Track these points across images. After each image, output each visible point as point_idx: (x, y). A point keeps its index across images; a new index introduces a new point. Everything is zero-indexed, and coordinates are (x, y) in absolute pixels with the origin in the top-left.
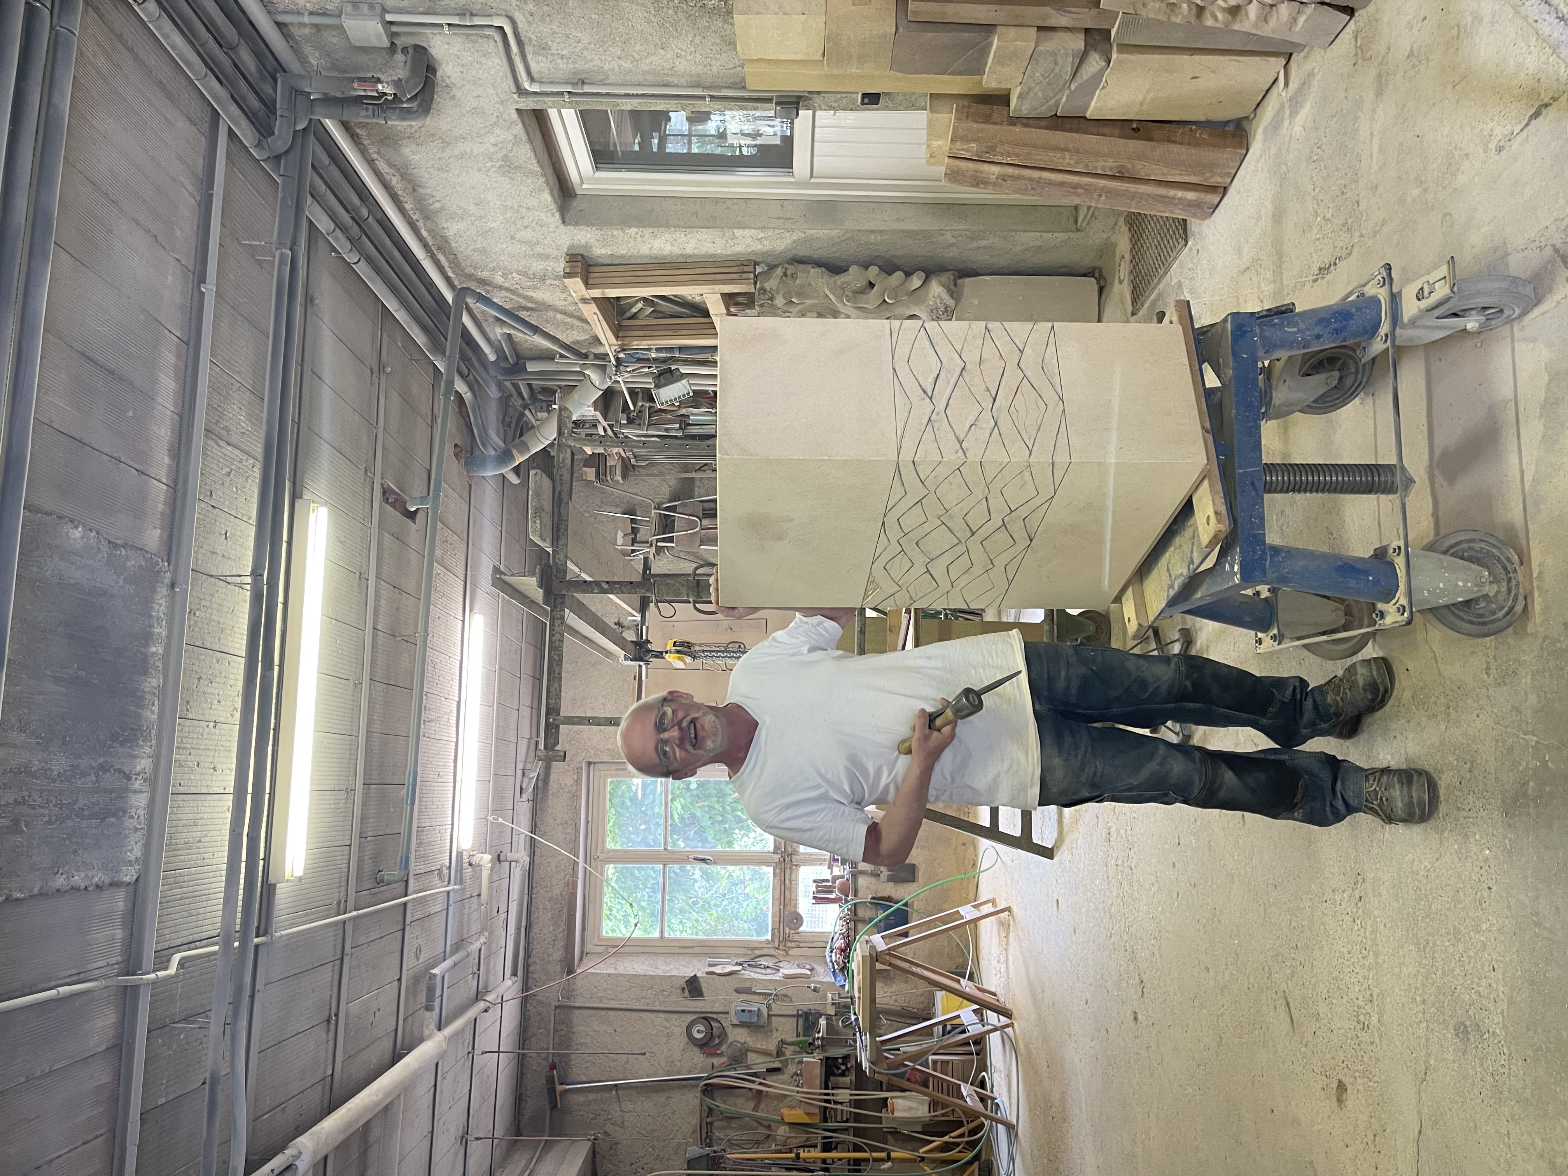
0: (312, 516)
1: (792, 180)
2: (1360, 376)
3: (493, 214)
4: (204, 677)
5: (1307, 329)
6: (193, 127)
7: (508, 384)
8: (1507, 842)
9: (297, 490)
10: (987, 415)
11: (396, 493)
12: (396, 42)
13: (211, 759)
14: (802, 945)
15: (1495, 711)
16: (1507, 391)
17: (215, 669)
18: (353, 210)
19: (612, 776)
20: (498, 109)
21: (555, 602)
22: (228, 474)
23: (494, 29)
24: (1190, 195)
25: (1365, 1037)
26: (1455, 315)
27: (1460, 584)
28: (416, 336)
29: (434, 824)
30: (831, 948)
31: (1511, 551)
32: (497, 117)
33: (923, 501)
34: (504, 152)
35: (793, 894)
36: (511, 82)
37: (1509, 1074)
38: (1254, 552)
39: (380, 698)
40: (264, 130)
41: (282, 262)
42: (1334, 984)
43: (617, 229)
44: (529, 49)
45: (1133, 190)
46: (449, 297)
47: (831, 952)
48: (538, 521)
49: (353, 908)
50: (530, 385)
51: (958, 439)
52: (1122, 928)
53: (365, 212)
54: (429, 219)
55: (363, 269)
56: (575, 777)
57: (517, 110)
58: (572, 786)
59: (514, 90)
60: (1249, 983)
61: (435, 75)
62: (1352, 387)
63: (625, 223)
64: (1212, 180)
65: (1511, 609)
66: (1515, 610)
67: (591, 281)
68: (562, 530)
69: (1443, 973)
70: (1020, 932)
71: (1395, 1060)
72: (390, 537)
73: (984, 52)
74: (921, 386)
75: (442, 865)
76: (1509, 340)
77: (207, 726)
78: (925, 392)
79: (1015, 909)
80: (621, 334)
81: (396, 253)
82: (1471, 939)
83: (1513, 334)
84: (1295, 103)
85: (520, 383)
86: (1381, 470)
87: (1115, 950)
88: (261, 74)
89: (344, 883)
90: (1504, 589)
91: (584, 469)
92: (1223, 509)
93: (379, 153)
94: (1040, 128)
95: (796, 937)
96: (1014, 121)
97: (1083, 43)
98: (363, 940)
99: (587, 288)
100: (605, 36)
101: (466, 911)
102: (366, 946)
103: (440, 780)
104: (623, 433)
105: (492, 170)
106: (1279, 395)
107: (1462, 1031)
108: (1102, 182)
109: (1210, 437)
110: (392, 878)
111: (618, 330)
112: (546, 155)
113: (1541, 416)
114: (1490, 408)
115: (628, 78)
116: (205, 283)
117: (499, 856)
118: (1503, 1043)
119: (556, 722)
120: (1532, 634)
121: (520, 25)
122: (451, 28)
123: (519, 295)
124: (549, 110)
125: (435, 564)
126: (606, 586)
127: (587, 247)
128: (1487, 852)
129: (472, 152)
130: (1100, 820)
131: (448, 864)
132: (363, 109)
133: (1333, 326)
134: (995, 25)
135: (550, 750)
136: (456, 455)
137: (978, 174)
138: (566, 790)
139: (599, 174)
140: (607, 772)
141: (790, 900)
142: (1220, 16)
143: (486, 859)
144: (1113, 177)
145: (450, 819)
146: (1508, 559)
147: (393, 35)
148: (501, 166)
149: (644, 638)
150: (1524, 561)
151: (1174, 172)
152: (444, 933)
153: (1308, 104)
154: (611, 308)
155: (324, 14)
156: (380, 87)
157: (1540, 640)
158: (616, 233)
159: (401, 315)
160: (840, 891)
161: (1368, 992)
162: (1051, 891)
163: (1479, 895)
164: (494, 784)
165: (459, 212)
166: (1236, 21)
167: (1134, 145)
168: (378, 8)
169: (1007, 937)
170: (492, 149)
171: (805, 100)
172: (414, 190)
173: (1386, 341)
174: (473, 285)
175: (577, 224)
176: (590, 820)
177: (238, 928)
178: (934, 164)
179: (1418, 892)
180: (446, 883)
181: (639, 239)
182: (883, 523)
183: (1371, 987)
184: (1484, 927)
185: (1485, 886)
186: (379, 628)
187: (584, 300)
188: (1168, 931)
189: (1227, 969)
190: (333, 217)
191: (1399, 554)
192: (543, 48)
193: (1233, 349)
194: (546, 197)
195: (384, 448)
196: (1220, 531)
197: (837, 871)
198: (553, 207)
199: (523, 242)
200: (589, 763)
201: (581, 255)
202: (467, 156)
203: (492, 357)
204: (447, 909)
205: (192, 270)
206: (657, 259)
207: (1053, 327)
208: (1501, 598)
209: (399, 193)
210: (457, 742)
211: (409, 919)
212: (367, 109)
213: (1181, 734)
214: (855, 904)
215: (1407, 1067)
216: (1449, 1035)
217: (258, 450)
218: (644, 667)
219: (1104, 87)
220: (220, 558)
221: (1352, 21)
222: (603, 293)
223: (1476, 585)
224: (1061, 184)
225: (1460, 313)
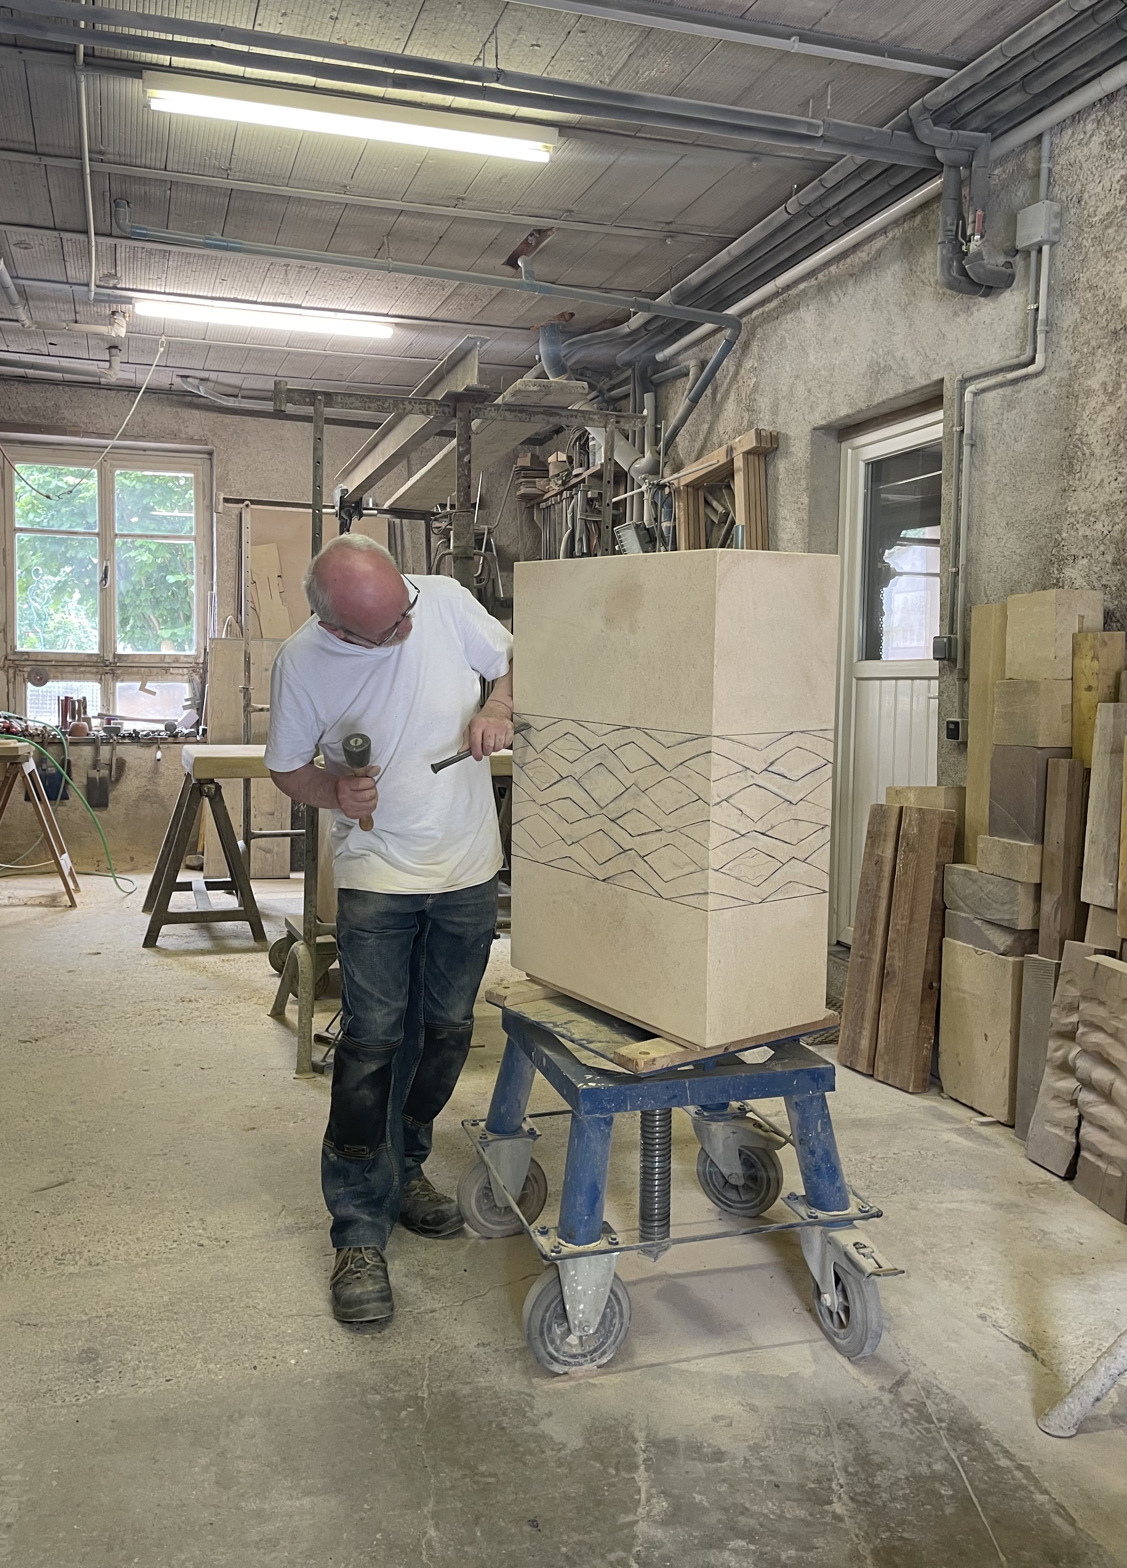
0: (539, 145)
1: (855, 659)
2: (738, 1205)
3: (825, 356)
4: (389, 9)
5: (820, 1141)
6: (951, 41)
7: (629, 372)
8: (310, 1380)
9: (568, 130)
10: (751, 826)
11: (538, 244)
12: (1018, 257)
13: (296, 11)
14: (11, 686)
15: (443, 1355)
16: (760, 1338)
17: (395, 22)
18: (838, 210)
19: (196, 477)
20: (944, 360)
21: (445, 405)
22: (599, 53)
23: (1031, 354)
24: (865, 1043)
25: (48, 1262)
26: (838, 1280)
27: (582, 1307)
28: (698, 274)
29: (169, 272)
30: (10, 717)
31: (612, 1355)
32: (934, 360)
33: (658, 766)
34: (895, 367)
35: (69, 675)
36: (975, 372)
37: (56, 1407)
38: (609, 1102)
39: (324, 215)
40: (939, 116)
41: (810, 125)
42: (98, 1227)
43: (807, 484)
44: (1008, 390)
45: (869, 987)
46: (732, 311)
47: (5, 718)
48: (535, 388)
49: (94, 169)
50: (627, 396)
51: (730, 797)
52: (92, 1018)
53: (834, 222)
54: (819, 291)
55: (779, 216)
56: (196, 438)
57: (942, 380)
58: (187, 433)
59: (965, 376)
60: (72, 1144)
61: (982, 296)
62: (727, 1199)
63: (814, 492)
64: (880, 1063)
65: (556, 1360)
66: (555, 1363)
67: (751, 457)
68: (520, 415)
69: (148, 1332)
70: (50, 918)
71: (33, 1294)
72: (495, 236)
73: (1015, 834)
74: (776, 760)
75: (120, 279)
76: (809, 1337)
77: (334, 9)
78: (772, 763)
79: (74, 913)
80: (690, 490)
81: (787, 254)
82: (195, 1355)
83: (815, 1341)
84: (967, 1132)
85: (631, 386)
86: (665, 1228)
87: (64, 1011)
88: (994, 116)
89: (123, 159)
90: (574, 1351)
91: (529, 455)
92: (658, 1066)
93: (893, 238)
94: (934, 894)
95: (19, 679)
96: (941, 869)
97: (1023, 928)
98: (52, 179)
99: (744, 453)
100: (1022, 466)
101: (60, 306)
102: (45, 184)
103: (218, 281)
104: (577, 494)
105: (874, 355)
106: (721, 1128)
107: (89, 1356)
108: (877, 957)
109: (720, 1052)
110: (121, 216)
111: (694, 486)
112: (888, 411)
113: (747, 1373)
114: (738, 1327)
115: (977, 491)
116: (800, 41)
117: (116, 347)
118: (89, 1397)
119: (317, 402)
120: (530, 1382)
121: (1034, 381)
122: (1033, 312)
123: (730, 385)
124: (941, 412)
125: (458, 282)
126: (466, 459)
127: (787, 454)
128: (293, 1362)
129: (895, 334)
130: (203, 992)
131: (119, 286)
132: (953, 220)
133: (823, 1166)
134: (1043, 843)
135: (287, 396)
136: (562, 315)
137: (883, 838)
138: (182, 427)
139: (862, 465)
140: (201, 473)
141: (62, 673)
142: (1059, 1053)
143: (120, 330)
144: (883, 967)
145: (171, 291)
146: (604, 1353)
147: (1027, 253)
148: (878, 364)
149: (365, 512)
150: (603, 1370)
151: (889, 1026)
152: (39, 277)
153: (970, 1144)
154: (718, 479)
155: (1049, 183)
156: (977, 237)
157: (526, 1391)
158: (803, 483)
159: (723, 257)
160: (76, 727)
161: (100, 1261)
162: (108, 946)
163: (244, 1358)
164: (199, 345)
165: (827, 322)
166: (1054, 1069)
167: (917, 985)
168: (1055, 238)
169: (40, 905)
170: (898, 355)
171: (950, 667)
172: (851, 275)
173: (810, 1217)
174: (743, 337)
175: (813, 443)
176: (148, 453)
177: (98, 27)
178: (887, 794)
179: (229, 1300)
180: (98, 283)
181: (796, 506)
182: (629, 727)
183: (107, 1263)
184: (211, 1366)
185: (256, 1363)
186: (401, 218)
187: (730, 450)
188: (103, 1063)
189: (80, 1122)
190: (838, 186)
191: (610, 1243)
192: (1010, 404)
193: (802, 1070)
194: (844, 411)
195: (589, 233)
196: (637, 1064)
197: (95, 723)
198: (833, 418)
199: (792, 387)
200: (210, 453)
201: (777, 448)
202: (890, 329)
203: (660, 357)
204: (67, 283)
205: (814, 28)
206: (773, 524)
207: (824, 892)
208: (566, 1348)
209: (848, 260)
210: (256, 303)
211: (66, 236)
212: (952, 224)
213: (324, 1064)
214: (62, 743)
215: (29, 1306)
216: (80, 1343)
217: (618, 87)
218: (333, 511)
219: (976, 952)
220: (514, 36)
221: (1056, 1179)
222: (739, 470)
223: (580, 1322)
224: (874, 918)
225: (840, 1286)
